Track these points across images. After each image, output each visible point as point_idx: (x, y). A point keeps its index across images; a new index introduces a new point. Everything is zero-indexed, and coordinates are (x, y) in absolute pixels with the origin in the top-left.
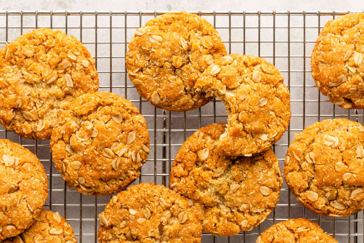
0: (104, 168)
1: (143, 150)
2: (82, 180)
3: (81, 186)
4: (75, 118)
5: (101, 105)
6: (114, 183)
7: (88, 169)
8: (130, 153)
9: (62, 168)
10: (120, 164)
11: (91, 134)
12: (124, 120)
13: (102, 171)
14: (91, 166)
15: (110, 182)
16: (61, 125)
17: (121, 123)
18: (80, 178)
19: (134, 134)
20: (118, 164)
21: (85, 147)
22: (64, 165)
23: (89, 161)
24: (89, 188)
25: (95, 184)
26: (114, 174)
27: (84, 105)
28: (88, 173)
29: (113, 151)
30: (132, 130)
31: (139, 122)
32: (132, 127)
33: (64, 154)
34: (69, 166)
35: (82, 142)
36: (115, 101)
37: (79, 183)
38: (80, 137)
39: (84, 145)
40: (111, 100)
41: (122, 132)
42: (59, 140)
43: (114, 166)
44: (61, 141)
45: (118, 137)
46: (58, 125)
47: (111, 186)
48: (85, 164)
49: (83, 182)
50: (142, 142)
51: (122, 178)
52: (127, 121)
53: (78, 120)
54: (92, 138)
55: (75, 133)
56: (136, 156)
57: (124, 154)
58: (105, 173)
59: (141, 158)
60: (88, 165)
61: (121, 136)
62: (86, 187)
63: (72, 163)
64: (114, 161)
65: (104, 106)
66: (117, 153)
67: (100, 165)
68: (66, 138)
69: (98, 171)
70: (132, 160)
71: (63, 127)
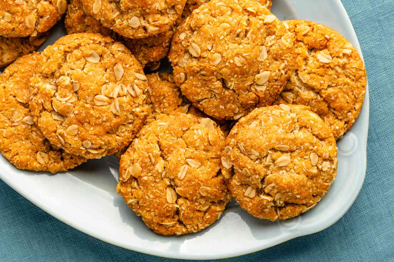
0: (104, 120)
1: (138, 79)
2: (87, 144)
3: (89, 150)
4: (47, 80)
5: (68, 52)
6: (124, 130)
7: (88, 129)
8: (125, 89)
9: (59, 140)
10: (121, 106)
11: (73, 88)
12: (101, 56)
13: (104, 123)
14: (89, 123)
15: (119, 130)
16: (35, 95)
17: (100, 61)
18: (84, 143)
19: (119, 66)
20: (118, 107)
21: (73, 105)
22: (60, 137)
23: (85, 118)
24: (100, 148)
25: (104, 141)
26: (119, 120)
27: (49, 60)
28: (90, 132)
29: (106, 96)
30: (116, 63)
31: (119, 51)
32: (113, 60)
33: (54, 124)
34: (65, 135)
35: (66, 101)
36: (81, 41)
37: (86, 149)
38: (61, 97)
39: (70, 104)
40: (77, 41)
41: (106, 70)
42: (41, 112)
43: (114, 112)
44: (44, 112)
45: (104, 77)
46: (32, 97)
47: (123, 135)
48: (82, 124)
49: (90, 145)
50: (132, 71)
51: (130, 121)
52: (105, 56)
53: (52, 80)
54: (76, 92)
55: (54, 96)
56: (133, 89)
57: (119, 94)
58: (108, 124)
59: (141, 89)
60: (86, 124)
61: (107, 75)
62: (96, 149)
63: (68, 130)
64: (112, 106)
65: (71, 52)
66: (111, 96)
67: (99, 118)
68: (48, 106)
69: (100, 125)
70: (131, 96)
71: (39, 96)
